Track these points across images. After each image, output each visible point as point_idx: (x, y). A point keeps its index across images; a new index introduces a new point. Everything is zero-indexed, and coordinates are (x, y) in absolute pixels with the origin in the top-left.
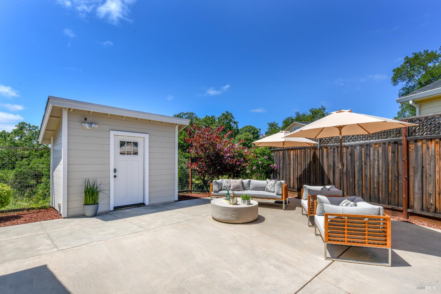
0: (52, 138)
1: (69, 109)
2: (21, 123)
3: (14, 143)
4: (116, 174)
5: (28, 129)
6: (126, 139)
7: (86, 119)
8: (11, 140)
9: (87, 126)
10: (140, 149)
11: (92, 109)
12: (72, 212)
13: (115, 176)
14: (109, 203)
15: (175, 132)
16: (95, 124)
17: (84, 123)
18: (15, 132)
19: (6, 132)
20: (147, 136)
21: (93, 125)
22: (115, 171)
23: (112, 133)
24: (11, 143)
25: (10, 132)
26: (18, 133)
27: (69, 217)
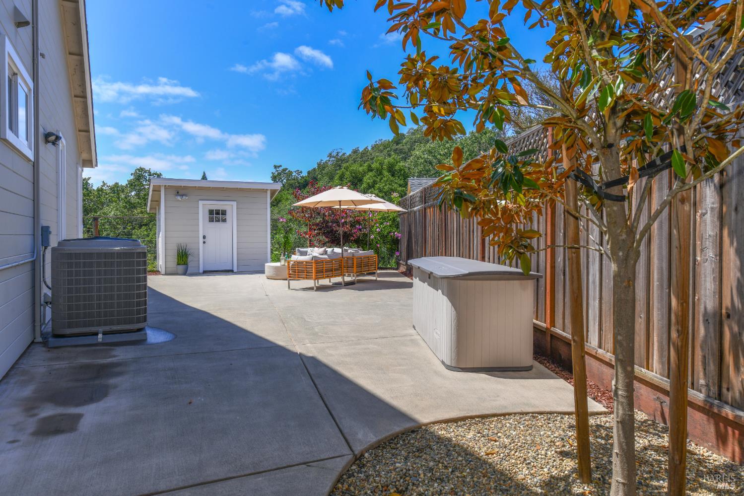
0: (157, 207)
1: (165, 186)
2: (138, 170)
3: (129, 202)
4: (205, 240)
5: (147, 179)
6: (214, 208)
7: (178, 192)
8: (126, 198)
9: (179, 198)
10: (228, 217)
11: (183, 184)
12: (169, 270)
13: (204, 242)
14: (199, 267)
15: (267, 197)
16: (186, 195)
17: (177, 195)
18: (131, 184)
19: (120, 184)
20: (234, 204)
21: (184, 197)
22: (204, 237)
23: (201, 203)
24: (126, 203)
25: (124, 184)
26: (135, 186)
27: (166, 274)
